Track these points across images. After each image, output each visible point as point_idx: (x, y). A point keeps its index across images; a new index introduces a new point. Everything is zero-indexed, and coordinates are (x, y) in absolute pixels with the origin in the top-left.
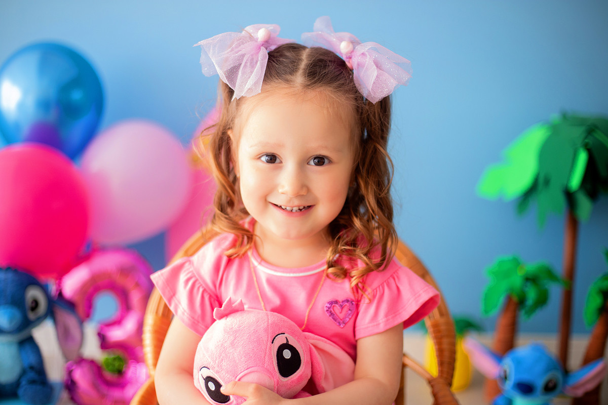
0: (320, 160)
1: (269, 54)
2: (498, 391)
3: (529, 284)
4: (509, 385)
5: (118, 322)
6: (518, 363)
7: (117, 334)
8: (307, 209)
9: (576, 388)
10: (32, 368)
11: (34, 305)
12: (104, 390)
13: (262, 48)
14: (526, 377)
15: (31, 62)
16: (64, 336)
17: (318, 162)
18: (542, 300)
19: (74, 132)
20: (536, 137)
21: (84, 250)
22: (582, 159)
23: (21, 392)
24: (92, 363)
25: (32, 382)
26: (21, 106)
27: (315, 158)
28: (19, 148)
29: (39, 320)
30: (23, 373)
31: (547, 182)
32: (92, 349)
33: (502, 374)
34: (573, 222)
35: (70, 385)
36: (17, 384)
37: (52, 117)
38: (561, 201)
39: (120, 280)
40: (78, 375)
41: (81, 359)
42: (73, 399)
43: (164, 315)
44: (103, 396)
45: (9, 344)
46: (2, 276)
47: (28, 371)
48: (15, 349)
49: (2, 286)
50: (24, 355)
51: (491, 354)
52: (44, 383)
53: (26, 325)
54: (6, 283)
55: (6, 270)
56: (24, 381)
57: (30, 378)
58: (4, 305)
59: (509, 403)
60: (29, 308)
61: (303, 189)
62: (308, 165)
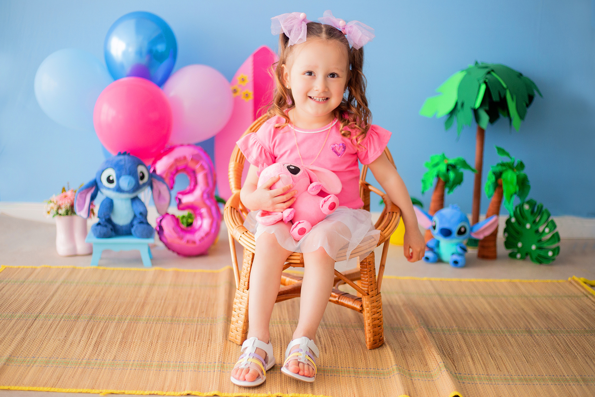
1: (307, 25)
4: (437, 232)
5: (191, 191)
6: (442, 218)
7: (186, 199)
8: (326, 100)
9: (478, 233)
10: (141, 214)
11: (141, 175)
12: (182, 234)
13: (304, 22)
14: (446, 226)
15: (131, 24)
16: (158, 198)
17: (332, 76)
18: (459, 181)
19: (159, 71)
20: (459, 76)
21: (167, 146)
22: (483, 88)
23: (133, 230)
24: (173, 216)
25: (141, 223)
26: (125, 53)
27: (331, 74)
29: (144, 185)
30: (135, 216)
31: (463, 105)
32: (173, 210)
34: (481, 132)
35: (161, 230)
36: (131, 225)
37: (144, 61)
38: (470, 115)
39: (192, 165)
40: (164, 224)
41: (167, 214)
42: (161, 239)
43: (239, 162)
44: (181, 238)
45: (126, 199)
46: (122, 157)
47: (138, 216)
48: (129, 203)
49: (123, 163)
50: (135, 206)
51: (426, 214)
52: (148, 224)
53: (137, 188)
54: (125, 161)
55: (124, 154)
56: (135, 223)
57: (139, 221)
58: (124, 175)
59: (438, 244)
60: (139, 178)
61: (326, 89)
62: (328, 78)
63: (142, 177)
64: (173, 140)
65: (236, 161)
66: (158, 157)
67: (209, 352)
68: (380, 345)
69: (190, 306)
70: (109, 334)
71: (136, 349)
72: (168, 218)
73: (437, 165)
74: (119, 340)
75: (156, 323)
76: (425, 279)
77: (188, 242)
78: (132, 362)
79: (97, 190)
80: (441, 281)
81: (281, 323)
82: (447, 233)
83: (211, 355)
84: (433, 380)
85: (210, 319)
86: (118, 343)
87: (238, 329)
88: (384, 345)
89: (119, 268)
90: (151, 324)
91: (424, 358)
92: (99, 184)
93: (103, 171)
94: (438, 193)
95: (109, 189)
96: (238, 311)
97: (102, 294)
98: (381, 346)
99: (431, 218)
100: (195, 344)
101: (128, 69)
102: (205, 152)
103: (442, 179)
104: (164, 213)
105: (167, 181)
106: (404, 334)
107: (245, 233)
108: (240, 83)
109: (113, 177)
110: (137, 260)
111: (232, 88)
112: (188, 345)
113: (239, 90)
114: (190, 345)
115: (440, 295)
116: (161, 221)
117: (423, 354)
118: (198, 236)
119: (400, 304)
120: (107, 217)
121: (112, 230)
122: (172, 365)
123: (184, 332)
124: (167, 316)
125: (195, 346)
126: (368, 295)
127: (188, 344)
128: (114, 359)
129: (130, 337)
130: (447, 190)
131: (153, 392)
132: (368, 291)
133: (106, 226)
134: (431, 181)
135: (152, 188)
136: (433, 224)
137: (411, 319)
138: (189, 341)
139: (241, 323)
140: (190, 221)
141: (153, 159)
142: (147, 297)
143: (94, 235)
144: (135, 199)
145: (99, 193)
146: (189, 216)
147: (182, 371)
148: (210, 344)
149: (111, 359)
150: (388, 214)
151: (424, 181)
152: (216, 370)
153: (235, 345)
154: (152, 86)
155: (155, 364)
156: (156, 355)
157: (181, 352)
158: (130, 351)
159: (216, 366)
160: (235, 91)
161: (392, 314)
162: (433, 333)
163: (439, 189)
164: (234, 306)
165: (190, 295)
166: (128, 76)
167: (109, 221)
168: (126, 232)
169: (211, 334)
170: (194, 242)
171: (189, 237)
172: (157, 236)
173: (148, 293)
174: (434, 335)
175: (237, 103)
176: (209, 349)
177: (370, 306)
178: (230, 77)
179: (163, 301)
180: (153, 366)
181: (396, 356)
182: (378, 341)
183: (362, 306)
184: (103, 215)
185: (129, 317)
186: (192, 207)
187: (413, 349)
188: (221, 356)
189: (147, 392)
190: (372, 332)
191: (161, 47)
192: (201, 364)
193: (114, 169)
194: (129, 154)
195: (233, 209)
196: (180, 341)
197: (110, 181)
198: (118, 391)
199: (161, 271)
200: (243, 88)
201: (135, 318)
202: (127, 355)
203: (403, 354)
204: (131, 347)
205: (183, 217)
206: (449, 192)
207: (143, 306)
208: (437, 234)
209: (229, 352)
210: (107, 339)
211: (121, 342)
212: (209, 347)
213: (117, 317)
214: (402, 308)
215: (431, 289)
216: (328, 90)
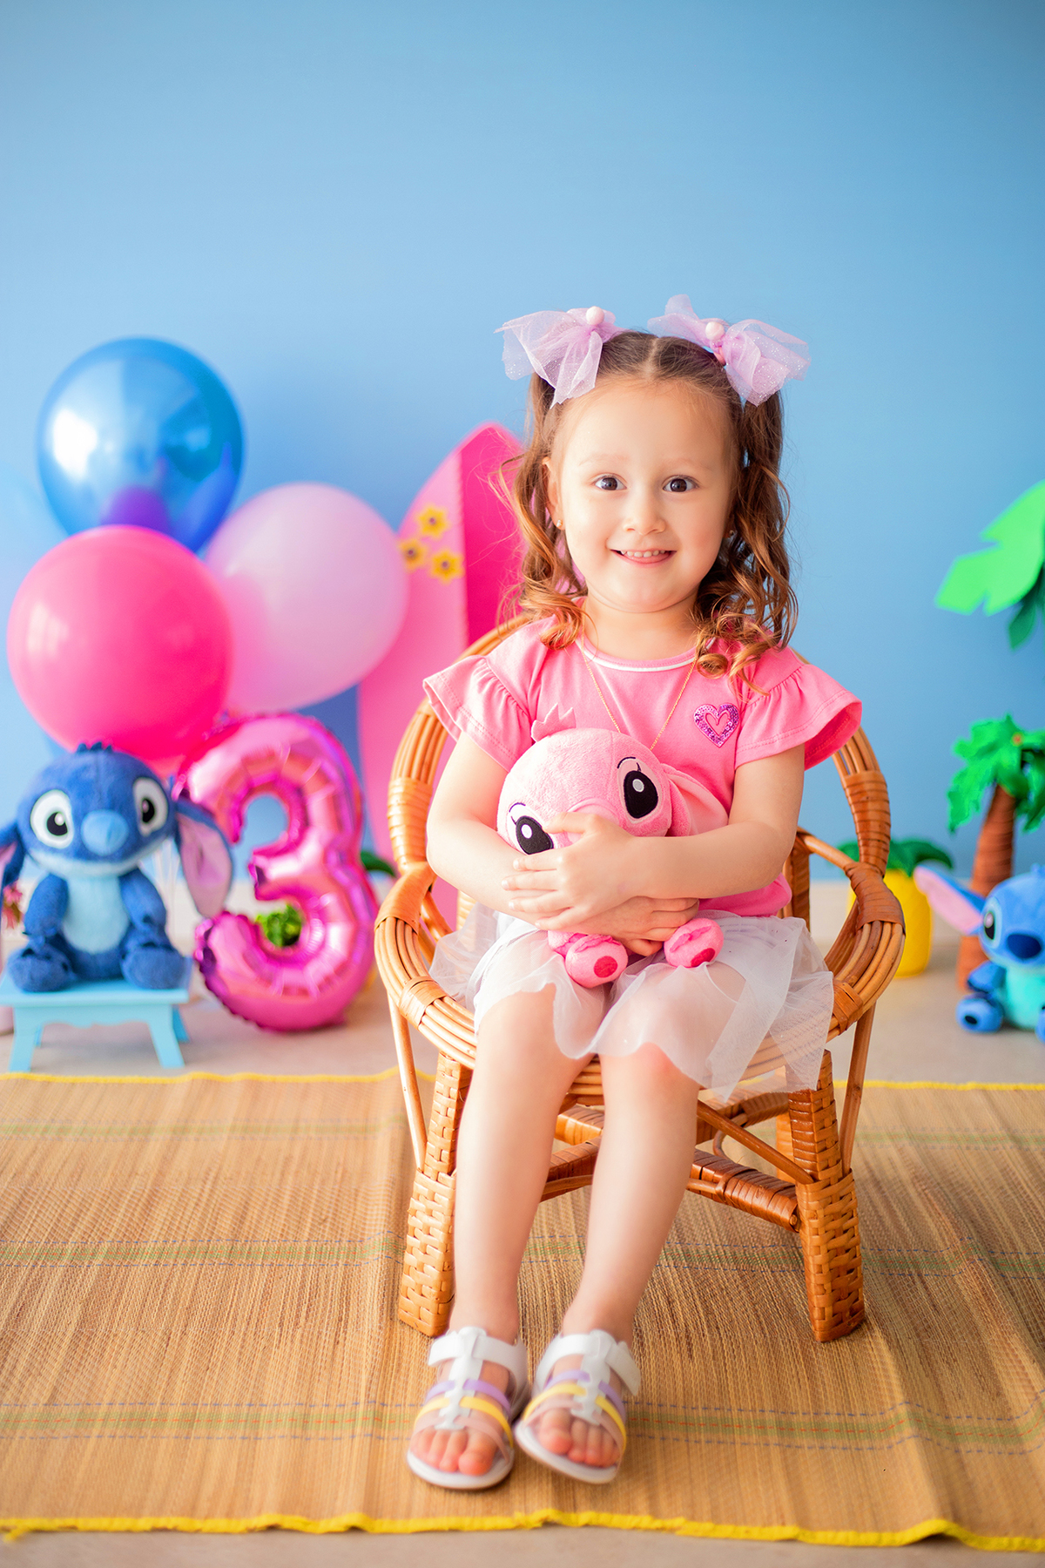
0: (680, 484)
1: (603, 344)
4: (998, 943)
5: (291, 847)
6: (1011, 902)
7: (281, 870)
10: (149, 918)
11: (146, 806)
12: (267, 968)
13: (595, 334)
14: (1025, 927)
15: (110, 374)
16: (197, 870)
17: (678, 487)
19: (193, 505)
21: (220, 721)
23: (126, 966)
24: (243, 918)
25: (149, 945)
26: (94, 459)
27: (673, 481)
28: (95, 534)
29: (156, 835)
30: (131, 927)
32: (242, 899)
33: (987, 925)
35: (207, 962)
36: (121, 951)
37: (151, 479)
39: (291, 771)
40: (216, 942)
41: (225, 913)
42: (208, 985)
43: (419, 778)
44: (268, 981)
45: (105, 879)
46: (89, 758)
47: (140, 925)
48: (112, 889)
49: (91, 775)
50: (130, 899)
51: (966, 894)
52: (168, 947)
53: (135, 844)
54: (98, 770)
55: (96, 748)
56: (132, 945)
57: (143, 939)
58: (95, 810)
59: (1001, 976)
60: (139, 814)
61: (658, 523)
62: (663, 491)
63: (149, 815)
64: (238, 699)
65: (409, 775)
66: (195, 753)
67: (337, 1366)
68: (853, 1325)
69: (286, 1200)
70: (42, 1310)
71: (121, 1359)
72: (229, 924)
73: (991, 749)
74: (72, 1329)
75: (185, 1264)
76: (970, 1085)
77: (287, 990)
78: (104, 1408)
79: (22, 853)
80: (1016, 1091)
81: (554, 1249)
82: (1026, 947)
83: (344, 1377)
84: (1023, 1453)
85: (345, 1244)
86: (67, 1340)
87: (426, 1290)
88: (865, 1327)
89: (90, 1078)
90: (169, 1268)
91: (991, 1369)
92: (26, 837)
93: (36, 799)
94: (996, 830)
95: (53, 850)
96: (423, 1237)
97: (31, 1167)
98: (858, 1327)
99: (978, 902)
100: (298, 1336)
101: (105, 503)
102: (329, 735)
103: (1008, 789)
104: (214, 911)
105: (223, 820)
106: (923, 1282)
107: (437, 1002)
108: (423, 529)
109: (65, 817)
110: (141, 1049)
111: (402, 546)
112: (275, 1343)
113: (423, 549)
114: (283, 1340)
115: (1017, 1140)
116: (207, 934)
117: (985, 1356)
118: (314, 973)
119: (905, 1175)
120: (51, 933)
121: (65, 967)
122: (224, 1417)
123: (266, 1295)
124: (219, 1239)
125: (297, 1342)
126: (815, 1180)
127: (276, 1336)
128: (52, 1401)
129: (105, 1317)
130: (1021, 821)
131: (162, 1522)
132: (813, 1168)
133: (48, 958)
134: (977, 797)
135: (178, 841)
136: (989, 922)
137: (937, 1228)
138: (281, 1325)
139: (433, 1273)
140: (291, 929)
141: (181, 758)
142: (161, 1173)
143: (16, 982)
144: (131, 878)
145: (27, 863)
146: (290, 918)
147: (256, 1438)
148: (342, 1334)
149: (43, 1400)
150: (867, 927)
151: (954, 796)
152: (358, 1430)
153: (417, 1337)
154: (169, 551)
155: (174, 1412)
156: (179, 1382)
157: (256, 1368)
158: (102, 1370)
159: (360, 1415)
160: (411, 554)
161: (883, 1211)
162: (1009, 1274)
163: (999, 817)
164: (412, 1221)
165: (288, 1160)
166: (106, 522)
167: (58, 942)
168: (107, 971)
169: (346, 1299)
170: (304, 992)
171: (288, 976)
172: (197, 979)
173: (166, 1160)
174: (1013, 1283)
175: (418, 588)
176: (339, 1353)
177: (821, 1213)
178: (396, 515)
179: (208, 1186)
180: (168, 1423)
181: (903, 1368)
182: (848, 1314)
183: (796, 1213)
184: (38, 928)
185: (105, 1246)
186: (295, 891)
187: (953, 1338)
188: (375, 1380)
189: (145, 1523)
190: (829, 1291)
191: (197, 439)
192: (314, 1412)
193: (66, 793)
194: (109, 750)
196: (252, 1328)
197: (56, 829)
198: (57, 1523)
199: (209, 1083)
200: (435, 546)
201: (123, 1250)
202: (93, 1383)
203: (926, 1357)
204: (106, 1355)
205: (275, 917)
206: (1027, 827)
207: (149, 1206)
208: (998, 951)
209: (399, 1365)
210: (36, 1329)
211: (77, 1336)
212: (340, 1347)
213: (70, 1248)
214: (912, 1191)
215: (989, 1119)
216: (667, 526)
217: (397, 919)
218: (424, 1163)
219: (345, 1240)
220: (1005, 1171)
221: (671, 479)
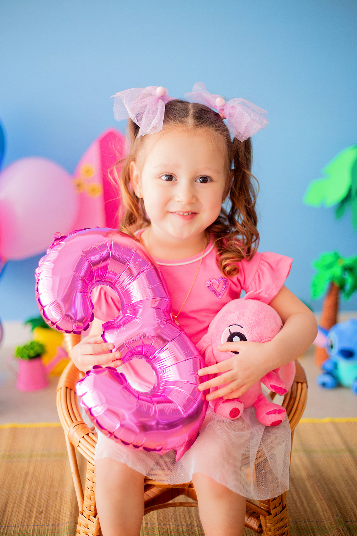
0: (205, 179)
1: (166, 105)
2: (327, 357)
3: (346, 273)
4: (334, 352)
6: (341, 335)
8: (194, 214)
13: (161, 100)
14: (347, 345)
17: (203, 180)
27: (201, 178)
33: (329, 344)
59: (336, 365)
61: (194, 199)
62: (195, 183)
76: (326, 420)
80: (347, 423)
82: (348, 354)
85: (50, 527)
94: (332, 301)
99: (326, 333)
107: (86, 437)
108: (84, 175)
113: (84, 185)
115: (351, 451)
119: (304, 474)
126: (270, 514)
130: (342, 296)
132: (269, 508)
160: (79, 186)
161: (296, 498)
163: (333, 295)
177: (273, 528)
178: (71, 168)
183: (260, 526)
195: (68, 390)
200: (89, 182)
208: (336, 355)
214: (308, 484)
215: (337, 439)
216: (197, 199)
217: (67, 388)
218: (83, 510)
219: (50, 524)
220: (347, 470)
221: (200, 177)
